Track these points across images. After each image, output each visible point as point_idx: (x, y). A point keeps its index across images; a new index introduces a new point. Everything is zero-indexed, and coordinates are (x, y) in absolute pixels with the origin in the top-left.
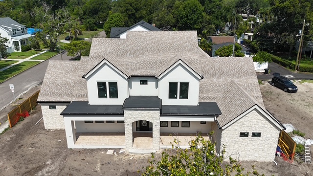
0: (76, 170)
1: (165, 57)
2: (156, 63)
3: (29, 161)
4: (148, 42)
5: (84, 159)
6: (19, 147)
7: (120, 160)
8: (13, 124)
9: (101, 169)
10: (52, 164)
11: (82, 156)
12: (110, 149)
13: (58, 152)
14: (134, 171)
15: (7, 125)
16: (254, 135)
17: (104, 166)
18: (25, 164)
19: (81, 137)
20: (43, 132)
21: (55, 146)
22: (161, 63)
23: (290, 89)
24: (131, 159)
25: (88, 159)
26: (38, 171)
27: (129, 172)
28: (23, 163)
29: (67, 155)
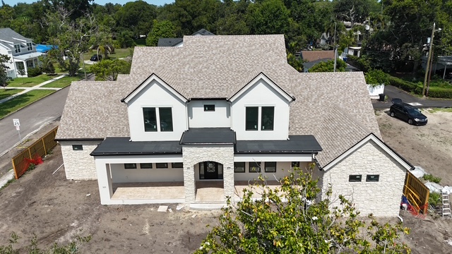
0: (115, 233)
1: (239, 72)
2: (226, 80)
3: (46, 223)
4: (214, 52)
5: (125, 219)
6: (30, 205)
7: (178, 219)
8: (20, 174)
9: (150, 232)
10: (79, 226)
11: (122, 215)
12: (162, 204)
13: (88, 210)
14: (198, 233)
15: (11, 175)
16: (369, 178)
17: (155, 227)
18: (39, 226)
19: (119, 189)
20: (65, 183)
21: (82, 202)
22: (234, 80)
23: (417, 120)
24: (193, 217)
25: (130, 218)
26: (59, 237)
27: (191, 235)
28: (37, 225)
29: (100, 214)
